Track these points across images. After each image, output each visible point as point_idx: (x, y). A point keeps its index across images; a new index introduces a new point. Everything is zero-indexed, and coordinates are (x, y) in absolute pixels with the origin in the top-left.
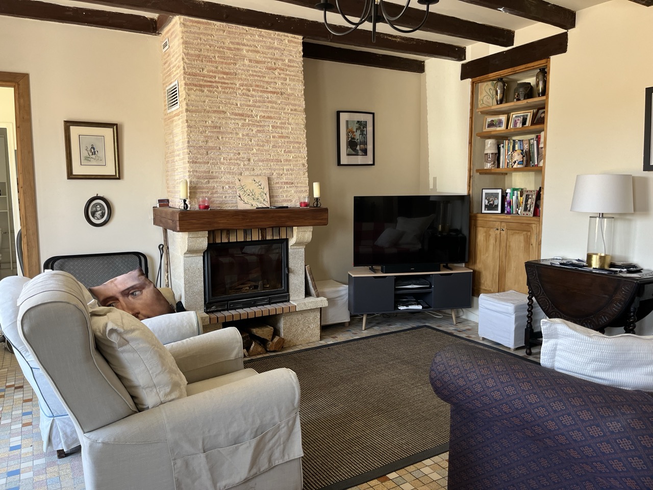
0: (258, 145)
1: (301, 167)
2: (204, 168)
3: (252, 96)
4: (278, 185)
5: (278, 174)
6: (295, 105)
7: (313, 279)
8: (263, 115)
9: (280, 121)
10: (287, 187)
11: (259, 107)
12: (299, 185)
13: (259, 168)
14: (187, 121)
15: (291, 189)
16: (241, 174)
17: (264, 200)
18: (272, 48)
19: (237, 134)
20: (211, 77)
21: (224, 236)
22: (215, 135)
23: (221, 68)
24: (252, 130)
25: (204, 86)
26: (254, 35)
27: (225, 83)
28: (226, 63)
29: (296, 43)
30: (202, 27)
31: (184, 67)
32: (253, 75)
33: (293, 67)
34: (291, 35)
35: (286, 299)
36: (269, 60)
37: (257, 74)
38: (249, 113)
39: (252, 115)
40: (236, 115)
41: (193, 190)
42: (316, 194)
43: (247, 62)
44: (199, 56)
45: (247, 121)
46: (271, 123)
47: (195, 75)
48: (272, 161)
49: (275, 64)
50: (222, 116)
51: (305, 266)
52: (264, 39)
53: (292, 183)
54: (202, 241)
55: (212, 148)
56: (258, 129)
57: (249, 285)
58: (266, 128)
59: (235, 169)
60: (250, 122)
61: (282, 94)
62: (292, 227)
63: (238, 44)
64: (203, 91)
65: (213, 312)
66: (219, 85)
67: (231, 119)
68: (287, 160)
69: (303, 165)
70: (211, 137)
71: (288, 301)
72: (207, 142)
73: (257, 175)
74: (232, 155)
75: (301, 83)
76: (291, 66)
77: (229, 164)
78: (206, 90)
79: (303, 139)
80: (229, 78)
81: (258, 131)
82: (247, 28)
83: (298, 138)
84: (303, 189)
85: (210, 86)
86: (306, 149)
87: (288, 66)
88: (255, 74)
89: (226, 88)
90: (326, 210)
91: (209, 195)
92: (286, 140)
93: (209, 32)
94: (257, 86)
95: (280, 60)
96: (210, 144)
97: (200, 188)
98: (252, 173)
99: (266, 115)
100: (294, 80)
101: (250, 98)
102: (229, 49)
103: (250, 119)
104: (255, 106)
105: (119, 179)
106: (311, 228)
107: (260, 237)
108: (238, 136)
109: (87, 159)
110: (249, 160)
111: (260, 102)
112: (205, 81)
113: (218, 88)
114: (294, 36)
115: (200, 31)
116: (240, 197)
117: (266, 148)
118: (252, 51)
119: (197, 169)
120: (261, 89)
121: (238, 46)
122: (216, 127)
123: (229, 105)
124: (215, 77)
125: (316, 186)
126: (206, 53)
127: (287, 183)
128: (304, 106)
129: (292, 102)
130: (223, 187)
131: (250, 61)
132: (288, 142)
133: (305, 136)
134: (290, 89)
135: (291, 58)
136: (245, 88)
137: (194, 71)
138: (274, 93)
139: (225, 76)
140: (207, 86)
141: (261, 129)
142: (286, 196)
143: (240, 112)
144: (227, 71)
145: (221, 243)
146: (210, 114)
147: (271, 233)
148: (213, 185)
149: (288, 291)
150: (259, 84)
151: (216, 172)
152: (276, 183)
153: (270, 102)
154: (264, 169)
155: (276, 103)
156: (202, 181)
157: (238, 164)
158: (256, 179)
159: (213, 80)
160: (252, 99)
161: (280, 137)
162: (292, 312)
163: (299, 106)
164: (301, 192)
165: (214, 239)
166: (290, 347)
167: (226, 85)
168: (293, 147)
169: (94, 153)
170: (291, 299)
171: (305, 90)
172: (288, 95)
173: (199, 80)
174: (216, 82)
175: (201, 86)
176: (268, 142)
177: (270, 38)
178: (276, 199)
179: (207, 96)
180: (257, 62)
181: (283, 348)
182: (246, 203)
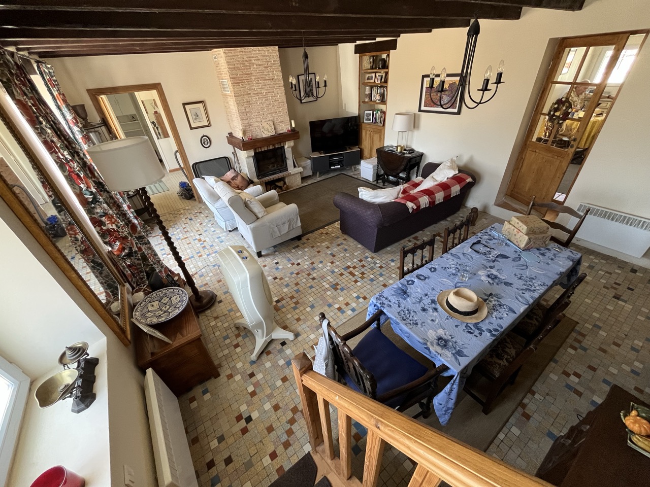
0: (266, 107)
1: (285, 113)
2: (247, 122)
3: (260, 83)
4: (277, 124)
6: (279, 84)
7: (296, 161)
8: (266, 91)
11: (264, 88)
14: (236, 101)
15: (282, 125)
16: (262, 122)
20: (241, 77)
21: (259, 149)
22: (248, 106)
26: (256, 51)
27: (247, 79)
28: (247, 69)
29: (275, 51)
30: (233, 52)
31: (229, 75)
33: (276, 64)
35: (287, 170)
37: (261, 71)
38: (260, 92)
41: (244, 132)
42: (293, 125)
43: (255, 66)
45: (260, 96)
46: (270, 95)
47: (235, 78)
48: (273, 113)
49: (267, 64)
50: (249, 96)
51: (292, 156)
52: (261, 52)
53: (283, 122)
55: (248, 112)
57: (272, 166)
58: (269, 98)
59: (259, 119)
60: (262, 96)
63: (250, 57)
64: (239, 85)
65: (260, 179)
66: (245, 81)
68: (279, 112)
72: (245, 109)
75: (280, 72)
77: (256, 118)
78: (240, 84)
79: (285, 100)
80: (249, 76)
81: (266, 100)
82: (252, 48)
83: (282, 100)
84: (288, 123)
85: (242, 82)
86: (287, 104)
87: (274, 64)
90: (298, 132)
91: (251, 133)
92: (278, 102)
93: (236, 54)
94: (261, 78)
96: (247, 110)
98: (266, 120)
99: (268, 91)
100: (277, 71)
102: (246, 61)
104: (262, 88)
105: (210, 126)
109: (195, 119)
112: (239, 80)
114: (274, 47)
115: (233, 55)
116: (263, 132)
117: (270, 107)
118: (256, 60)
120: (264, 79)
121: (250, 59)
122: (248, 102)
124: (243, 77)
125: (293, 122)
126: (237, 66)
127: (280, 122)
128: (283, 84)
131: (256, 65)
133: (285, 98)
135: (274, 59)
136: (257, 80)
137: (234, 76)
138: (269, 80)
139: (247, 76)
140: (240, 83)
144: (248, 73)
145: (259, 152)
146: (244, 96)
148: (251, 128)
149: (287, 167)
150: (262, 76)
153: (268, 85)
154: (270, 117)
156: (247, 127)
157: (259, 117)
159: (242, 79)
160: (260, 85)
161: (275, 101)
162: (290, 175)
163: (281, 84)
164: (287, 125)
166: (291, 188)
169: (197, 116)
170: (289, 169)
172: (275, 79)
173: (237, 80)
174: (244, 80)
175: (238, 83)
176: (270, 104)
177: (263, 51)
179: (242, 88)
180: (260, 65)
181: (288, 189)
182: (265, 134)
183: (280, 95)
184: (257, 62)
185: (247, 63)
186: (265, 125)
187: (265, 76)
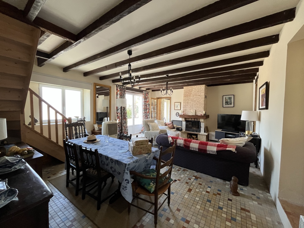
3: (194, 97)
5: (197, 109)
7: (206, 130)
9: (199, 100)
12: (201, 111)
13: (194, 108)
17: (194, 114)
18: (198, 88)
19: (191, 103)
23: (189, 93)
24: (193, 102)
25: (186, 96)
26: (195, 87)
29: (203, 86)
32: (194, 93)
33: (202, 90)
35: (200, 132)
36: (198, 90)
39: (194, 100)
44: (186, 92)
48: (197, 107)
51: (204, 127)
54: (184, 119)
61: (200, 96)
62: (200, 119)
65: (187, 131)
67: (190, 101)
69: (203, 108)
72: (186, 104)
73: (194, 110)
74: (190, 106)
75: (204, 93)
77: (189, 108)
81: (195, 102)
83: (202, 103)
86: (204, 105)
89: (190, 96)
92: (200, 103)
95: (200, 90)
97: (184, 112)
99: (196, 100)
106: (203, 119)
107: (194, 120)
109: (177, 107)
110: (192, 107)
113: (188, 96)
119: (184, 109)
121: (192, 89)
123: (190, 99)
127: (199, 111)
128: (204, 97)
129: (202, 97)
130: (187, 112)
133: (204, 102)
134: (201, 94)
142: (198, 113)
143: (192, 99)
147: (196, 120)
150: (195, 95)
151: (187, 109)
152: (197, 111)
155: (198, 97)
162: (200, 135)
165: (186, 119)
168: (201, 105)
178: (196, 114)
182: (191, 114)
183: (201, 101)
184: (194, 90)
185: (191, 91)
186: (192, 111)
187: (197, 95)
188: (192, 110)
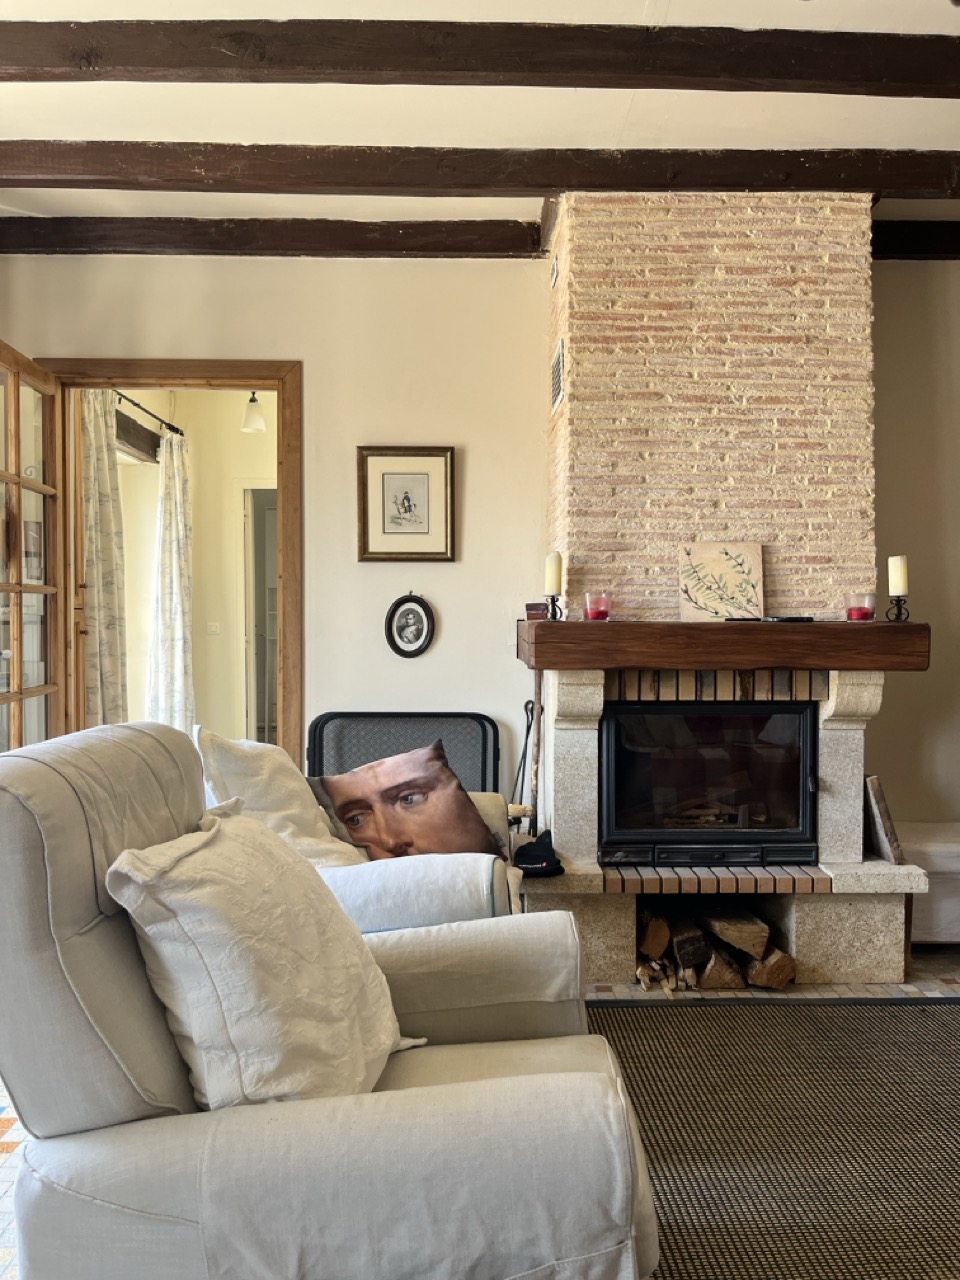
0: (739, 468)
1: (857, 518)
2: (604, 526)
3: (731, 352)
4: (789, 565)
5: (792, 538)
6: (845, 365)
7: (886, 814)
8: (756, 394)
9: (801, 408)
10: (815, 570)
11: (748, 376)
12: (849, 564)
13: (739, 523)
14: (571, 422)
15: (825, 574)
16: (693, 539)
17: (749, 601)
18: (788, 232)
19: (689, 444)
20: (631, 318)
21: (646, 685)
22: (633, 449)
23: (657, 295)
24: (727, 434)
25: (614, 340)
26: (741, 208)
27: (664, 329)
28: (669, 283)
29: (852, 211)
30: (617, 208)
31: (571, 303)
32: (735, 304)
33: (844, 270)
34: (841, 194)
35: (808, 855)
36: (779, 262)
37: (747, 299)
38: (721, 393)
39: (727, 398)
40: (688, 399)
41: (577, 577)
42: (897, 586)
43: (720, 274)
44: (606, 274)
45: (715, 411)
46: (777, 412)
47: (594, 317)
48: (776, 503)
49: (793, 269)
50: (654, 403)
51: (866, 776)
52: (769, 215)
53: (829, 560)
54: (592, 695)
55: (626, 480)
56: (743, 429)
57: (717, 811)
58: (765, 426)
59: (680, 526)
60: (723, 415)
61: (809, 340)
62: (825, 672)
63: (701, 235)
64: (611, 352)
65: (617, 865)
66: (650, 334)
67: (676, 410)
68: (816, 503)
69: (864, 513)
70: (624, 454)
71: (815, 863)
72: (614, 465)
73: (736, 540)
74: (673, 493)
75: (863, 309)
76: (838, 271)
77: (665, 515)
78: (617, 348)
79: (864, 446)
80: (675, 315)
81: (744, 435)
82: (723, 195)
83: (849, 445)
84: (861, 575)
85: (629, 339)
86: (873, 472)
87: (831, 271)
88: (740, 299)
89: (667, 339)
90: (924, 630)
91: (612, 588)
92: (817, 452)
93: (633, 218)
94: (745, 328)
95: (808, 258)
96: (623, 471)
97: (592, 571)
98: (722, 535)
99: (764, 395)
100: (844, 304)
101: (723, 357)
102: (679, 249)
103: (722, 406)
104: (736, 376)
105: (452, 559)
106: (878, 678)
107: (738, 694)
108: (691, 450)
109: (395, 520)
110: (716, 504)
111: (749, 364)
112: (619, 329)
113: (646, 340)
114: (847, 194)
115: (613, 219)
116: (686, 592)
117: (762, 473)
118: (733, 247)
119: (589, 530)
120: (755, 334)
121: (702, 241)
122: (636, 431)
123: (672, 379)
124: (641, 317)
126: (622, 267)
127: (814, 560)
128: (870, 365)
129: (839, 358)
130: (647, 571)
131: (729, 270)
132: (820, 457)
133: (869, 439)
134: (833, 326)
135: (839, 249)
136: (713, 334)
137: (593, 308)
138: (787, 340)
139: (664, 313)
140: (621, 339)
141: (750, 428)
142: (812, 593)
143: (699, 392)
144: (670, 300)
145: (639, 702)
146: (624, 403)
147: (767, 686)
148: (623, 564)
149: (814, 837)
150: (749, 322)
151: (632, 535)
152: (785, 560)
153: (776, 363)
154: (753, 526)
155: (792, 364)
156: (599, 555)
157: (686, 514)
158: (730, 548)
159: (637, 324)
160: (728, 360)
161: (799, 446)
162: (822, 893)
163: (856, 365)
164: (855, 581)
165: (622, 692)
166: (813, 985)
167: (667, 334)
168: (835, 469)
169: (408, 509)
170: (823, 858)
171: (874, 325)
172: (827, 341)
173: (603, 328)
174: (642, 328)
175: (606, 340)
176: (765, 459)
177: (782, 210)
178: (781, 599)
179: (620, 362)
180: (748, 271)
181: (792, 983)
182: (702, 609)
183: (839, 417)
184: (734, 257)
185: (677, 260)
186: (711, 559)
187: (766, 324)
188: (715, 553)
